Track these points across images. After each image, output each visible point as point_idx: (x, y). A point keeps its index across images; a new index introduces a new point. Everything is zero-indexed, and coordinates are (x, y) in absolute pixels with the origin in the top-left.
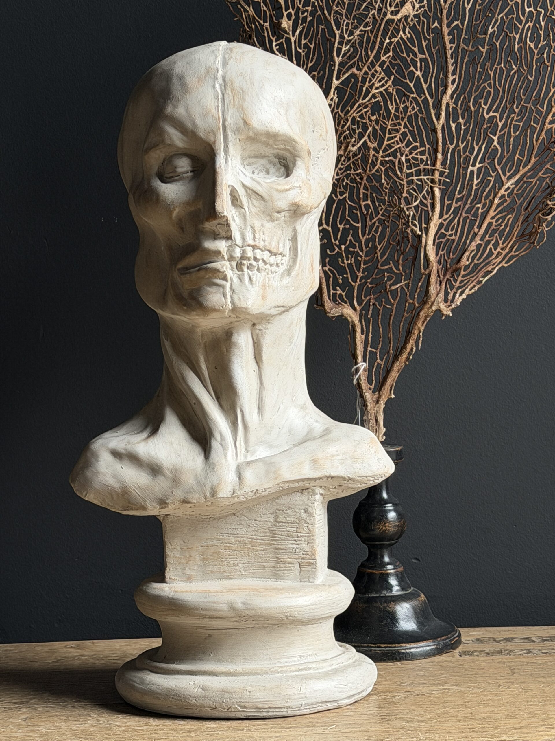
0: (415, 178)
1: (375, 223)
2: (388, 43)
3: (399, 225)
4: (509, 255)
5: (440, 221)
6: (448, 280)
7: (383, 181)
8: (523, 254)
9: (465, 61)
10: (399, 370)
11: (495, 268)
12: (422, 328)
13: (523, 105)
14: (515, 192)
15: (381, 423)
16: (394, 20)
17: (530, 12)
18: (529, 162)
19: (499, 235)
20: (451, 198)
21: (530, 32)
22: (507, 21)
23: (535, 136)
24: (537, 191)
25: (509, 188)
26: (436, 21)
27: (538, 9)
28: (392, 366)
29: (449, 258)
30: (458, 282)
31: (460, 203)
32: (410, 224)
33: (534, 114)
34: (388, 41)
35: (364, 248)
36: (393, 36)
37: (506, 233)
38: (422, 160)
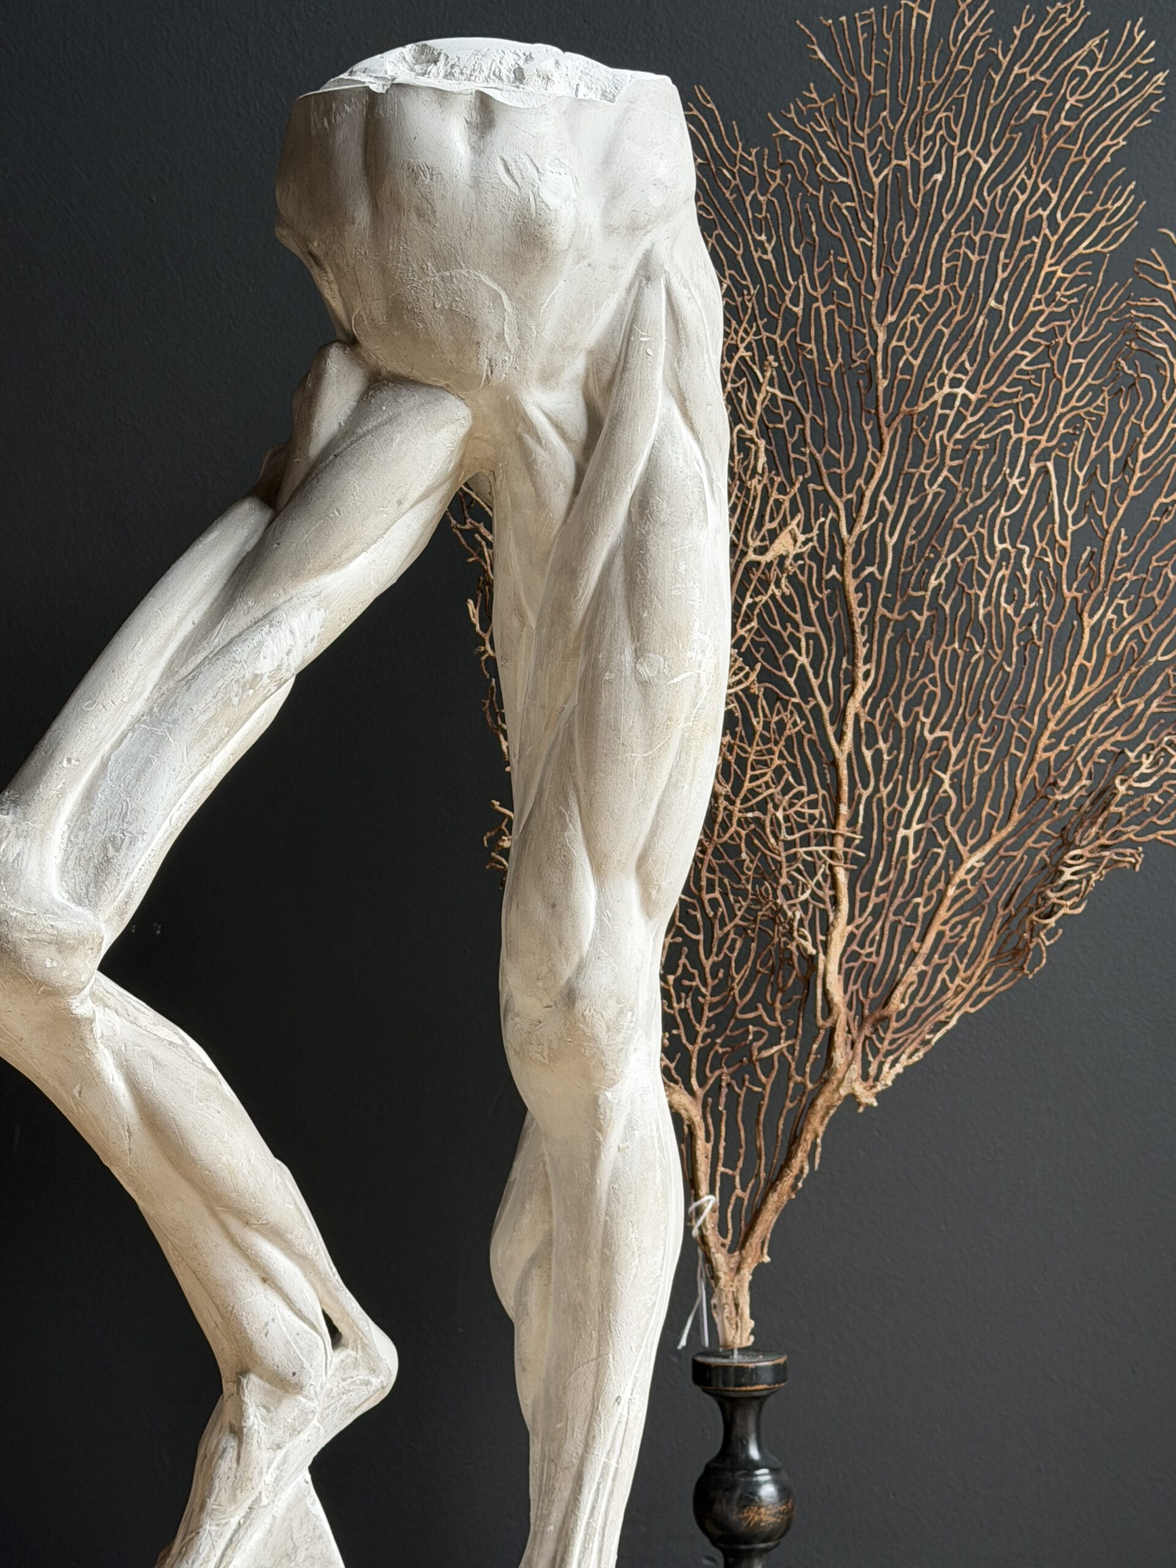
0: (802, 850)
1: (728, 932)
2: (749, 606)
3: (773, 938)
4: (977, 992)
5: (850, 928)
6: (866, 1038)
7: (744, 856)
8: (1002, 989)
9: (887, 637)
10: (777, 1208)
11: (951, 1017)
12: (821, 1130)
13: (995, 718)
14: (985, 875)
15: (746, 1311)
16: (759, 563)
17: (1005, 552)
18: (1009, 819)
19: (958, 953)
20: (868, 886)
21: (1005, 586)
22: (963, 566)
23: (1019, 772)
24: (1024, 873)
25: (973, 868)
26: (834, 567)
27: (1019, 546)
28: (764, 1201)
29: (866, 995)
30: (886, 1043)
31: (883, 896)
32: (795, 934)
33: (1016, 733)
34: (748, 600)
35: (709, 980)
36: (757, 592)
37: (970, 951)
38: (812, 818)
